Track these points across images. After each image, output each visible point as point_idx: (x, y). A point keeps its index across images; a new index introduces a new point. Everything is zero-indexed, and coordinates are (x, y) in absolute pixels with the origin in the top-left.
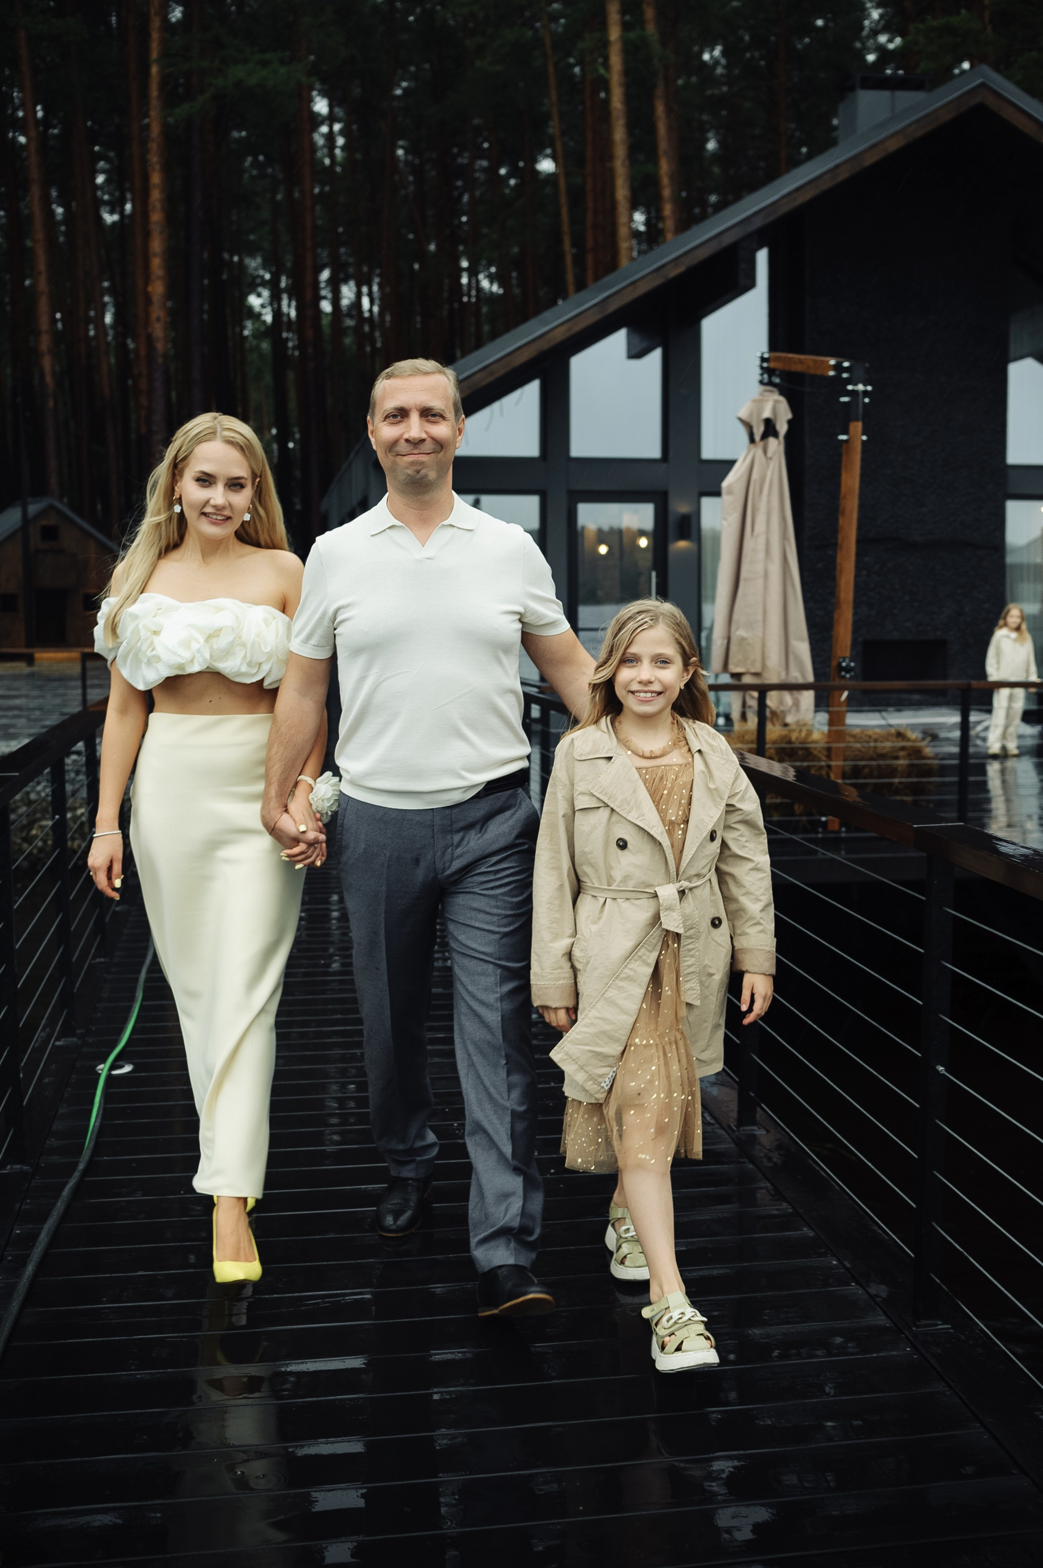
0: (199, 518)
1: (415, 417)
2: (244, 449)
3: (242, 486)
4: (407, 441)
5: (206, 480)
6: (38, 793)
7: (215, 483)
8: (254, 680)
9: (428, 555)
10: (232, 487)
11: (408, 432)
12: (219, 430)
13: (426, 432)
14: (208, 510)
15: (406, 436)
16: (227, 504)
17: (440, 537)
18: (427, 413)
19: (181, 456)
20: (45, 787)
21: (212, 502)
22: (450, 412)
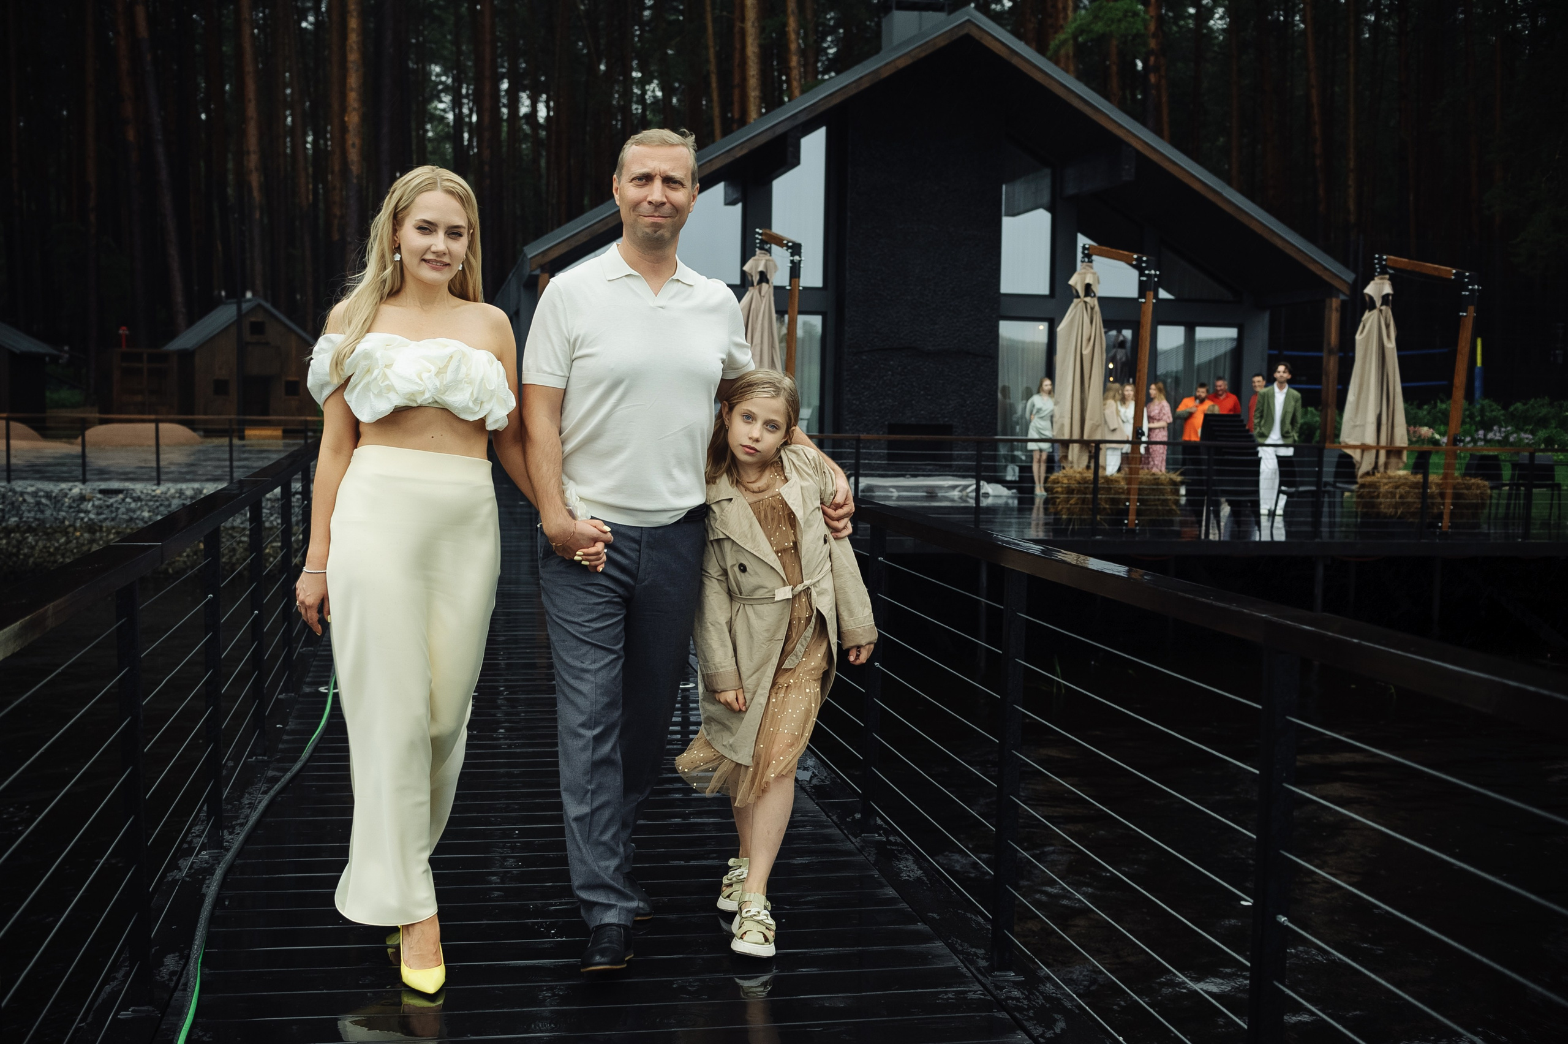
0: (419, 264)
1: (658, 183)
2: (462, 200)
3: (460, 235)
4: (650, 203)
5: (427, 228)
6: (271, 522)
7: (436, 231)
8: (477, 418)
9: (662, 303)
10: (451, 236)
11: (651, 195)
12: (439, 180)
13: (666, 197)
14: (429, 256)
15: (649, 199)
16: (447, 252)
17: (671, 289)
18: (668, 181)
19: (402, 205)
20: (276, 518)
21: (433, 249)
22: (688, 181)
